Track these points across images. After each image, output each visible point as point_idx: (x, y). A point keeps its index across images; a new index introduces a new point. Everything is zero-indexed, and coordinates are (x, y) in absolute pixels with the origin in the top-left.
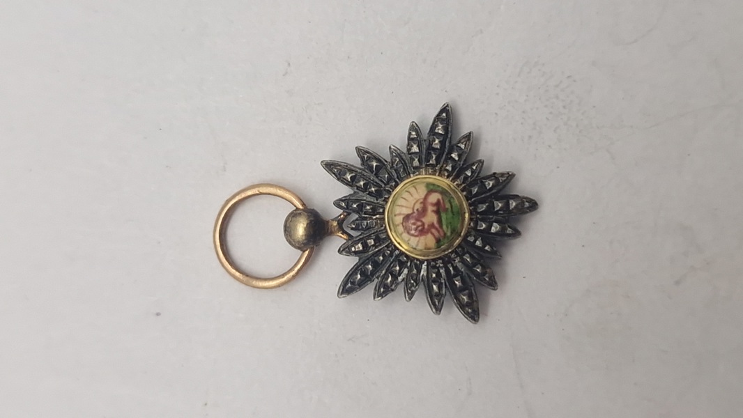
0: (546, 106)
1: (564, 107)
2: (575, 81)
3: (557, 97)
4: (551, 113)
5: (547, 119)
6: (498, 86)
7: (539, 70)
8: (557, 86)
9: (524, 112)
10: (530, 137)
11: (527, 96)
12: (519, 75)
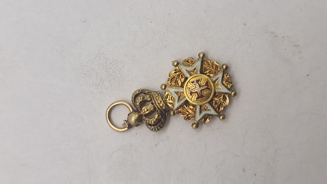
0: (106, 72)
1: (113, 72)
2: (118, 62)
3: (111, 68)
4: (108, 74)
5: (106, 77)
6: (87, 63)
7: (104, 57)
8: (111, 64)
9: (97, 74)
10: (99, 84)
11: (99, 67)
12: (95, 59)
